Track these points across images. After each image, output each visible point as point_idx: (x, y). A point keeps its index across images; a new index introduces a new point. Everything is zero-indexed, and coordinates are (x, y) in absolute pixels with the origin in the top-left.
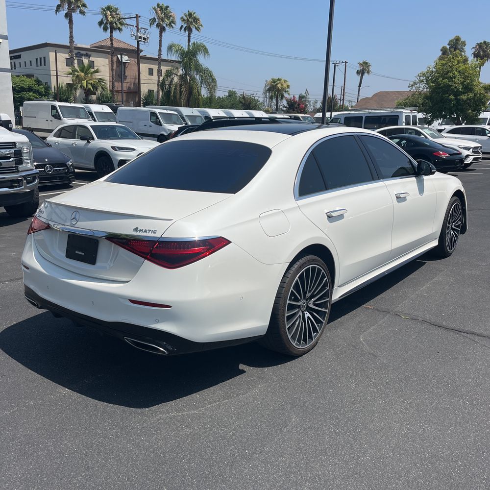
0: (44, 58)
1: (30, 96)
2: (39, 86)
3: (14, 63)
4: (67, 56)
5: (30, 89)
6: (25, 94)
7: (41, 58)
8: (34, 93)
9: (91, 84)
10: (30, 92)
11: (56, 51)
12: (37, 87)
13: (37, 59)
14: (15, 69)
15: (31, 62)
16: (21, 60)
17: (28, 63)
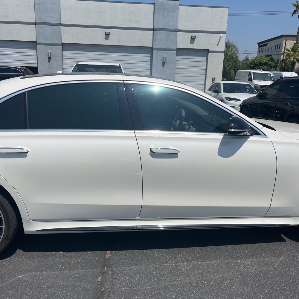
0: (280, 44)
1: (264, 68)
2: (271, 61)
3: (263, 48)
4: (295, 42)
5: (265, 64)
6: (261, 67)
7: (278, 45)
8: (267, 66)
9: (297, 59)
10: (265, 65)
11: (286, 39)
12: (270, 62)
13: (276, 45)
14: (263, 52)
15: (272, 47)
16: (267, 47)
17: (270, 48)
